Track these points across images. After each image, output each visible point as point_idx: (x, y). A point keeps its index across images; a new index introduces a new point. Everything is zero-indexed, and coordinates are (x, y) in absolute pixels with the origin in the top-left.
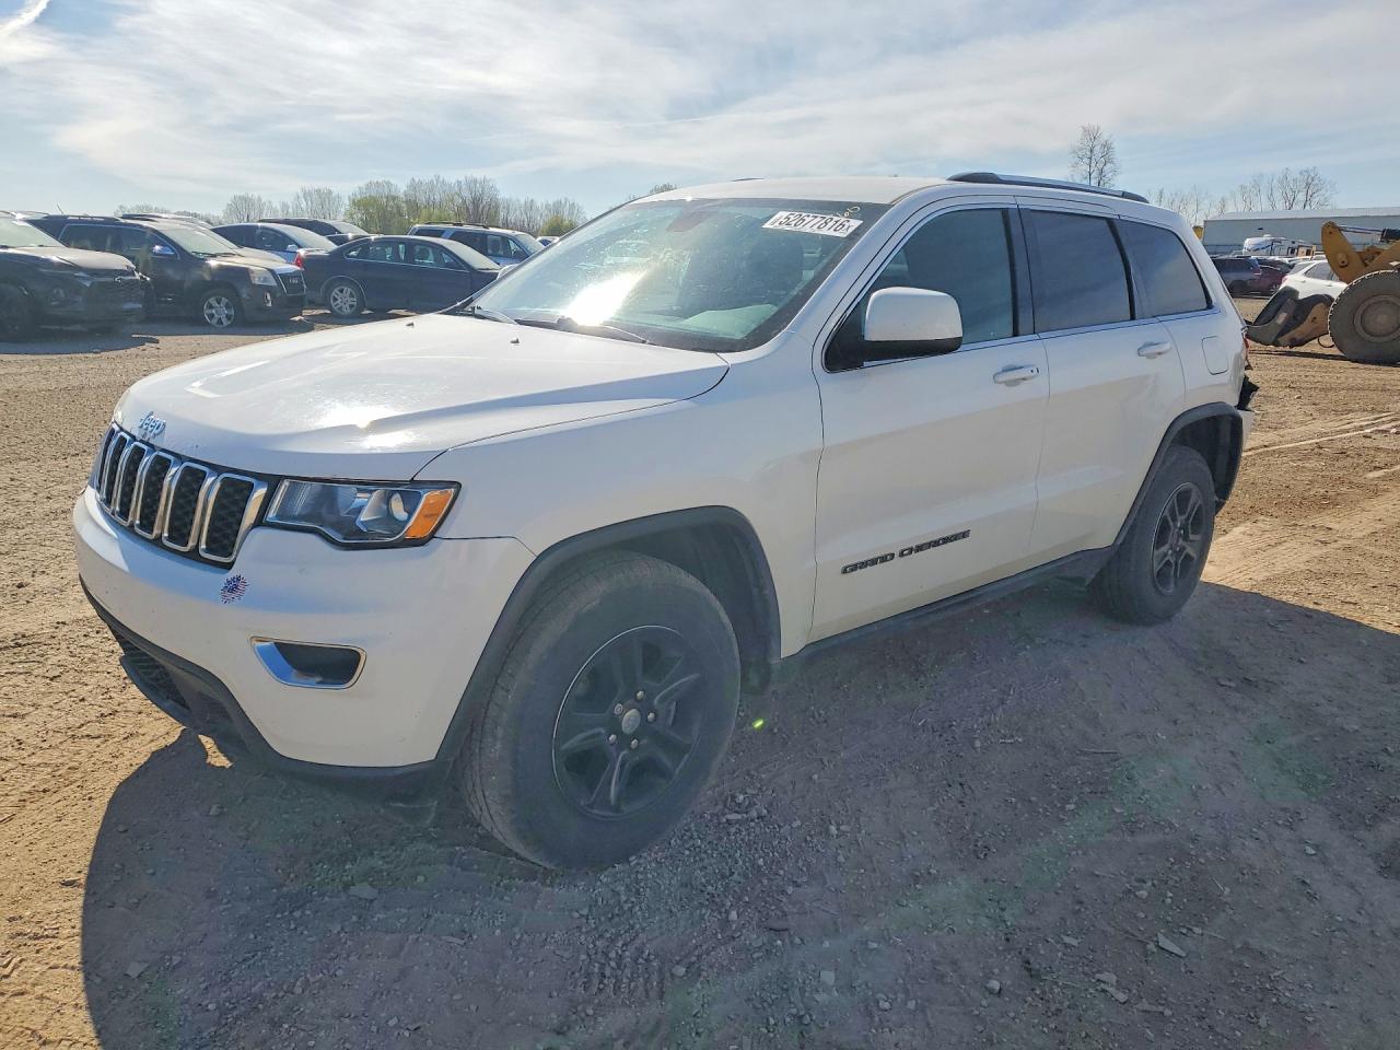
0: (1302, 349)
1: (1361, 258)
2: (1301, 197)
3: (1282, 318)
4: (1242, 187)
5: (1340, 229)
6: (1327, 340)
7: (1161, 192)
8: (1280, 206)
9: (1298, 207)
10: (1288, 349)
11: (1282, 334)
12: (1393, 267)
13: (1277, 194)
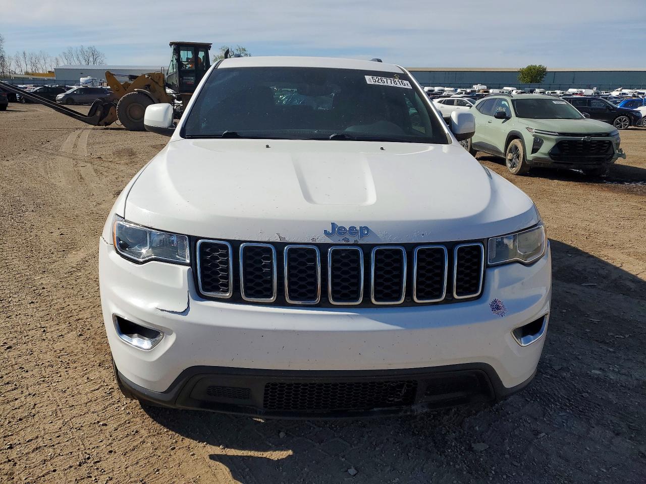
0: (110, 126)
1: (123, 87)
2: (91, 59)
3: (99, 113)
4: (64, 53)
5: (113, 75)
6: (118, 122)
7: (24, 53)
8: (84, 63)
9: (91, 64)
10: (104, 127)
11: (100, 120)
12: (135, 91)
13: (81, 58)
